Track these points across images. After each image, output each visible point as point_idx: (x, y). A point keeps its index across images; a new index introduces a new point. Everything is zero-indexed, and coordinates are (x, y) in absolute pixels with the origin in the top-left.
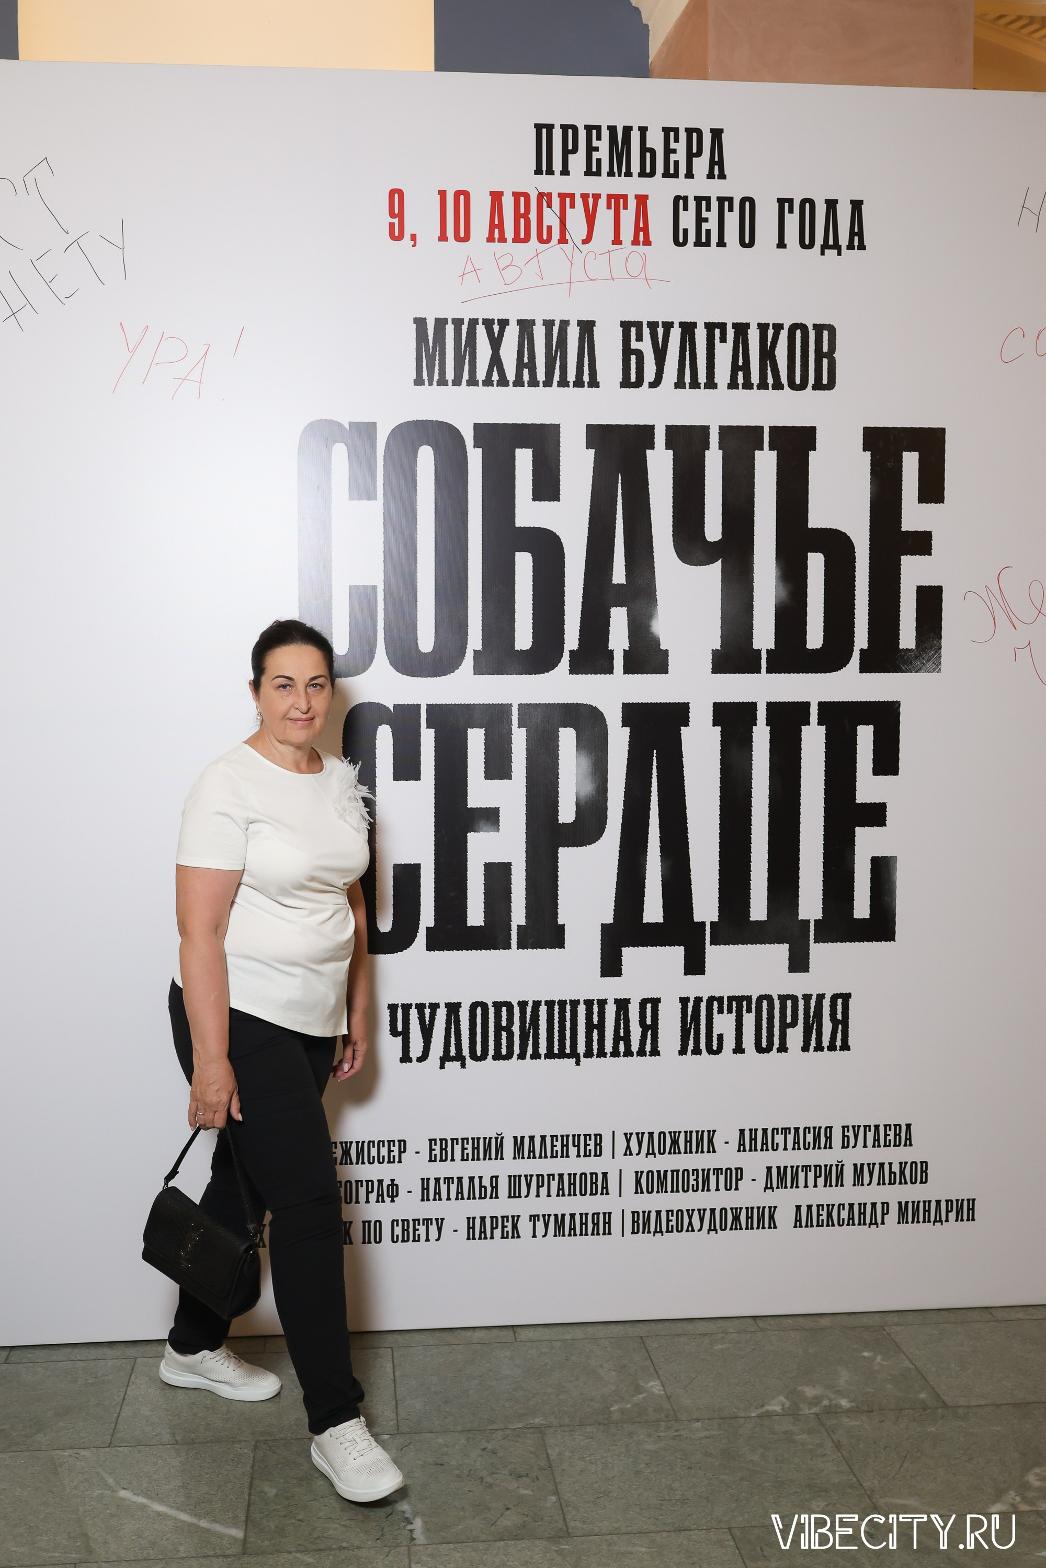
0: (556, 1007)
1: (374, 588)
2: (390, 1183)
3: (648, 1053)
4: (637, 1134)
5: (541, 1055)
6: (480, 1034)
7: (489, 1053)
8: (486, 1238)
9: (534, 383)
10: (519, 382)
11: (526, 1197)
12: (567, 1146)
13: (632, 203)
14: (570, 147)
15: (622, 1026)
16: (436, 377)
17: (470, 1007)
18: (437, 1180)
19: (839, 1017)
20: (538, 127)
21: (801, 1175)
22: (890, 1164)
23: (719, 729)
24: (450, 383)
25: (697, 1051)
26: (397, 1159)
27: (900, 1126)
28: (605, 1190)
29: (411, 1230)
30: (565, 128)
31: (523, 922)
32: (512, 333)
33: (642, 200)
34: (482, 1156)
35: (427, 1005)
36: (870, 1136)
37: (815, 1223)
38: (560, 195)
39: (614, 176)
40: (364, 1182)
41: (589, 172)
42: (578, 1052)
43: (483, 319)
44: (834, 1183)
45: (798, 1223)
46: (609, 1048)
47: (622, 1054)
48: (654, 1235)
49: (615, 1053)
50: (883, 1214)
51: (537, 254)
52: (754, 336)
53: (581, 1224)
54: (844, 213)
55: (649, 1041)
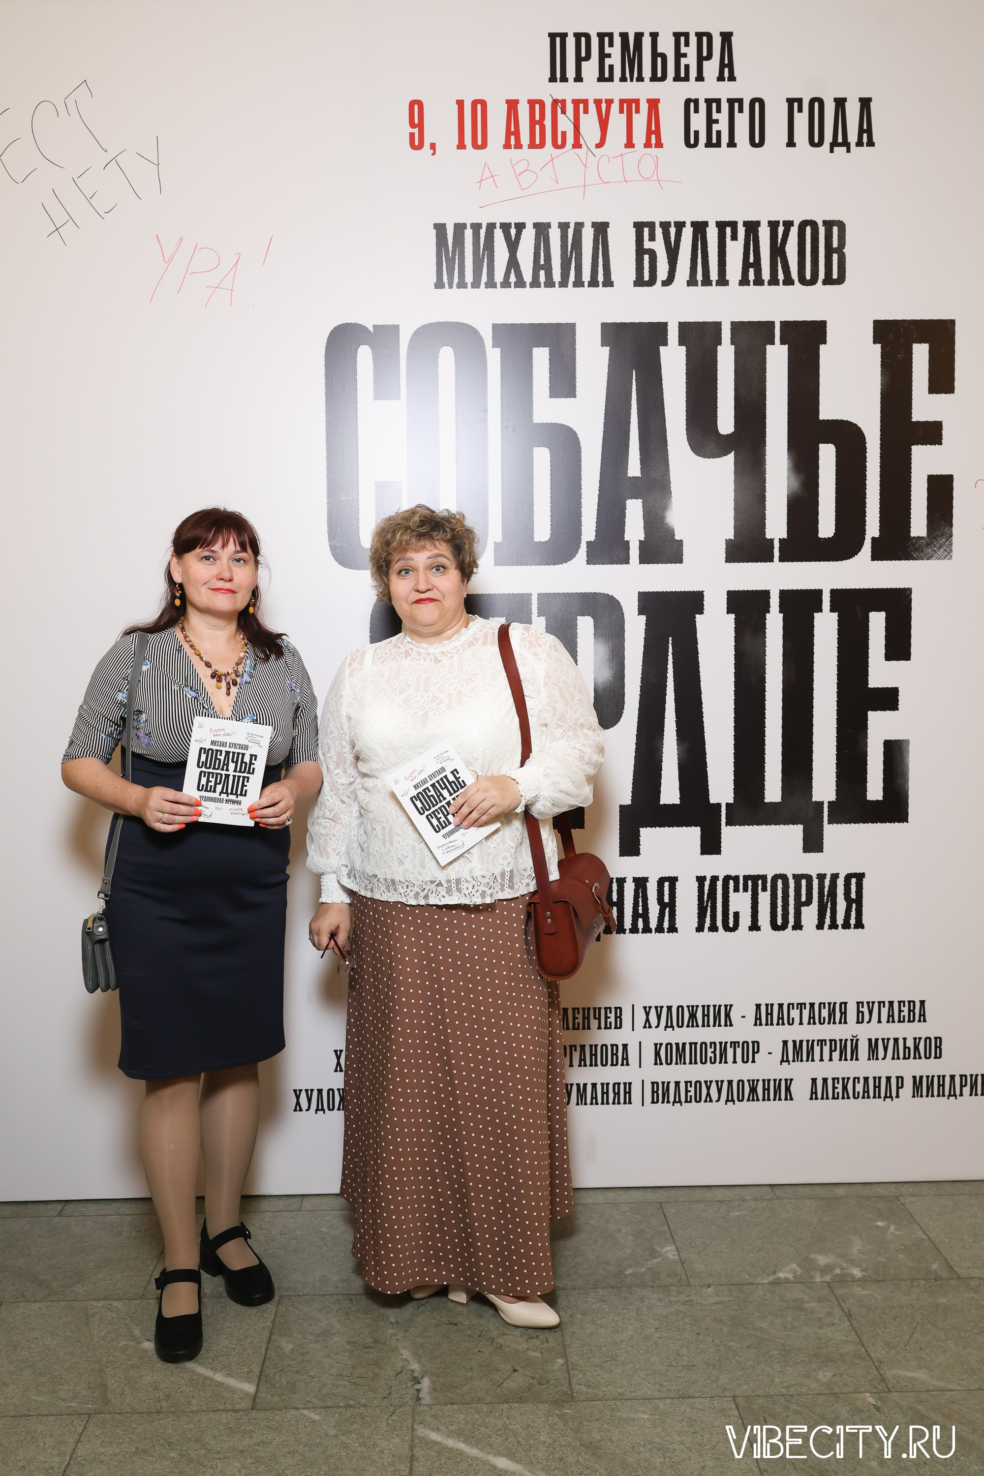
1: (399, 483)
3: (666, 930)
4: (656, 1007)
9: (550, 283)
10: (535, 283)
12: (588, 1018)
13: (644, 107)
14: (583, 55)
15: (641, 904)
16: (456, 280)
19: (853, 896)
20: (553, 36)
21: (817, 1049)
22: (905, 1039)
23: (733, 616)
24: (469, 285)
25: (713, 928)
27: (914, 1002)
28: (626, 1061)
30: (578, 36)
32: (528, 237)
33: (654, 104)
36: (885, 1011)
37: (830, 1096)
38: (574, 101)
39: (627, 81)
41: (601, 79)
43: (501, 223)
44: (849, 1057)
45: (813, 1095)
46: (628, 924)
47: (640, 930)
48: (674, 1105)
49: (634, 930)
50: (898, 1088)
51: (552, 160)
52: (764, 233)
53: (603, 1093)
54: (853, 111)
55: (667, 918)
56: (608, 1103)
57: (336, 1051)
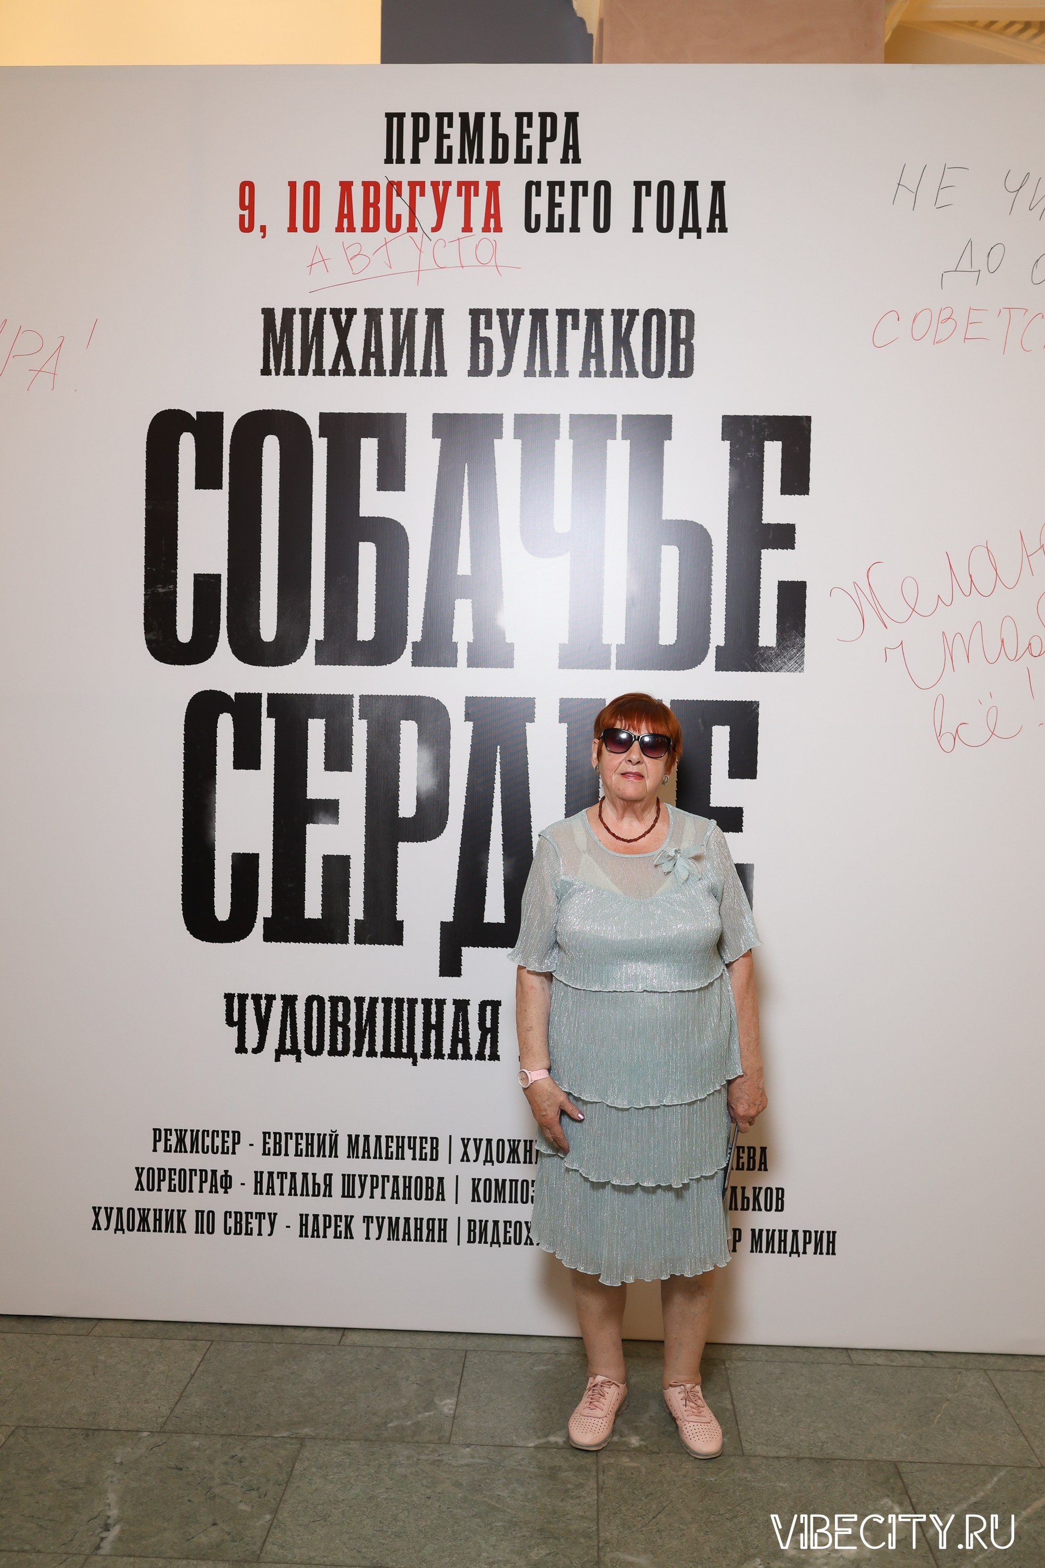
0: (394, 1005)
1: (218, 577)
2: (224, 1174)
3: (487, 1057)
4: (475, 1140)
5: (377, 1052)
6: (316, 1028)
7: (324, 1048)
8: (318, 1236)
9: (380, 372)
10: (365, 372)
11: (360, 1197)
12: (403, 1147)
13: (483, 190)
14: (421, 135)
15: (461, 1028)
16: (283, 367)
17: (306, 1001)
18: (271, 1174)
20: (389, 116)
22: (743, 1189)
23: (565, 725)
24: (297, 372)
26: (231, 1150)
27: (754, 1149)
28: (441, 1196)
29: (243, 1223)
30: (416, 116)
31: (361, 917)
32: (359, 323)
33: (493, 187)
34: (315, 1153)
35: (264, 996)
38: (410, 183)
39: (466, 163)
40: (198, 1171)
41: (439, 160)
42: (415, 1052)
43: (330, 308)
46: (446, 1049)
47: (460, 1057)
48: (491, 1246)
49: (453, 1055)
51: (386, 243)
52: (607, 323)
53: (416, 1229)
54: (704, 196)
55: (488, 1045)
56: (421, 1240)
57: (137, 1169)
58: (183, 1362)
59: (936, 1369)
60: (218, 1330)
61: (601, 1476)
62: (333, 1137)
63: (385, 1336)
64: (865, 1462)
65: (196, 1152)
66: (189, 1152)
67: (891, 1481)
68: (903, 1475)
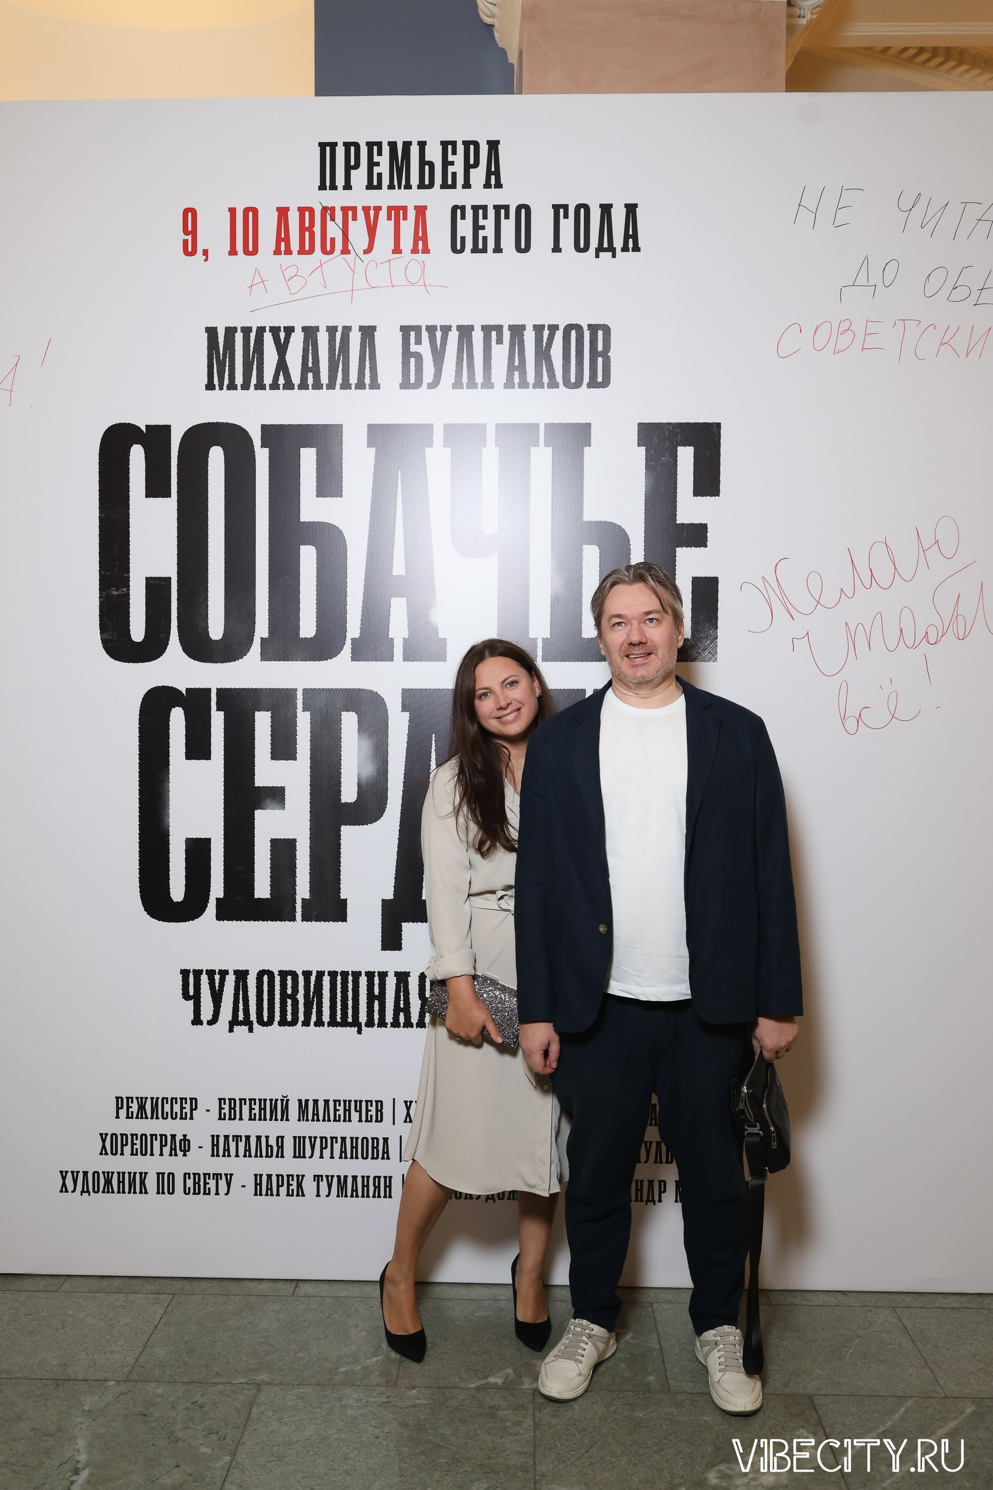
0: (339, 978)
1: (169, 580)
2: (183, 1138)
5: (324, 1022)
6: (267, 1001)
7: (275, 1019)
8: (272, 1195)
9: (317, 385)
10: (303, 386)
11: (310, 1157)
12: (349, 1110)
13: (412, 214)
14: (352, 163)
15: (402, 998)
16: (226, 382)
17: (257, 975)
18: (226, 1137)
20: (323, 146)
24: (239, 387)
26: (189, 1116)
28: (386, 1155)
29: (202, 1183)
30: (347, 145)
31: (307, 896)
32: (297, 339)
33: (421, 211)
34: (268, 1117)
35: (217, 971)
38: (343, 209)
39: (394, 189)
40: (158, 1135)
41: (370, 186)
42: (360, 1021)
43: (270, 327)
46: (389, 1018)
47: (402, 1025)
49: (396, 1024)
50: (660, 1193)
51: (321, 265)
52: (529, 337)
53: (363, 1186)
54: (618, 217)
56: (368, 1196)
57: (101, 1135)
58: (147, 1314)
59: (848, 1308)
60: (179, 1284)
61: (537, 1414)
62: (285, 1102)
63: (336, 1287)
64: (783, 1396)
65: (156, 1118)
66: (149, 1118)
67: (807, 1413)
68: (817, 1407)
